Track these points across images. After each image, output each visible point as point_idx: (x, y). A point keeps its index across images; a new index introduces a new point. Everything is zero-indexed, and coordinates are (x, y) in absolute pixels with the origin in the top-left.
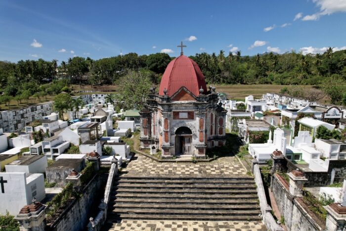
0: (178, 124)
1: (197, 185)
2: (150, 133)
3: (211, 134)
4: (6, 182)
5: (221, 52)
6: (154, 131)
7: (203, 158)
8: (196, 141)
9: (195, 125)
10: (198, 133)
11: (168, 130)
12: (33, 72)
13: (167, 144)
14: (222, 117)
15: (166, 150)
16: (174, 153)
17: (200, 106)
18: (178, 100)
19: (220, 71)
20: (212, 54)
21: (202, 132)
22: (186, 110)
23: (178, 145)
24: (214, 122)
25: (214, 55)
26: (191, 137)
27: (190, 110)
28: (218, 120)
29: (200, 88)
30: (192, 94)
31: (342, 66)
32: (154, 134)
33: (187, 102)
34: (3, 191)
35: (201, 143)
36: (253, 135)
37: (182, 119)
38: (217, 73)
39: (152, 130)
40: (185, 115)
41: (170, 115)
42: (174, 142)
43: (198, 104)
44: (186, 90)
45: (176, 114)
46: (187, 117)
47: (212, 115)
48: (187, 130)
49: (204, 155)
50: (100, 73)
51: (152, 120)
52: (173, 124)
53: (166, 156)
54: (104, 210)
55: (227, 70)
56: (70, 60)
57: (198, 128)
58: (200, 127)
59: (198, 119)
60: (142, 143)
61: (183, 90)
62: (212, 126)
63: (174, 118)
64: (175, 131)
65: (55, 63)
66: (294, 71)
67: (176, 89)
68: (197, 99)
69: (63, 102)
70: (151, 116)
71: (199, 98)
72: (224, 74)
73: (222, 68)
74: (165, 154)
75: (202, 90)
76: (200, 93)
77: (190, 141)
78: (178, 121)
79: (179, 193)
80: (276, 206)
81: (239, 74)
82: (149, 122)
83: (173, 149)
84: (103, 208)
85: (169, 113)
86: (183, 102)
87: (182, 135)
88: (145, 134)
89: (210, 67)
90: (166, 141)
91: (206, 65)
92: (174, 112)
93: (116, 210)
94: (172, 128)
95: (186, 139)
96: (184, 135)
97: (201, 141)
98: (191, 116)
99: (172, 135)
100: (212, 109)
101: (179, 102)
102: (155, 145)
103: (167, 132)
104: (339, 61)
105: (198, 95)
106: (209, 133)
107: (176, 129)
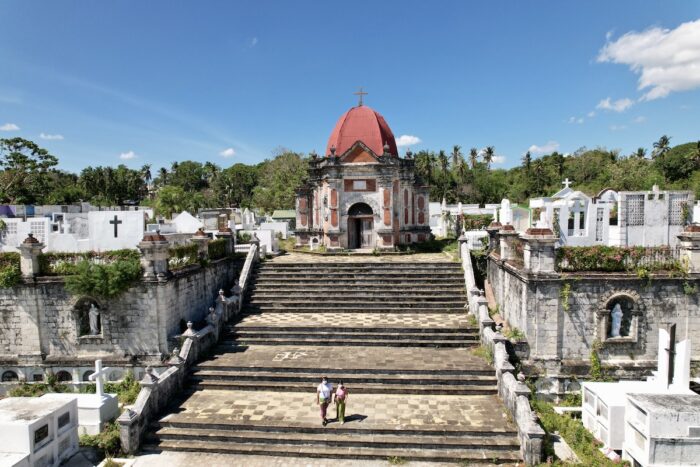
0: (351, 198)
1: (375, 272)
2: (311, 222)
3: (406, 222)
4: (120, 222)
5: (456, 149)
6: (317, 219)
7: (390, 250)
8: (379, 225)
9: (376, 199)
10: (382, 212)
11: (337, 207)
12: (108, 187)
13: (336, 229)
14: (422, 195)
15: (333, 237)
16: (346, 244)
17: (384, 171)
18: (351, 162)
19: (454, 184)
20: (439, 153)
21: (388, 209)
22: (363, 178)
23: (353, 233)
24: (410, 204)
25: (442, 154)
26: (372, 219)
27: (369, 177)
28: (416, 201)
29: (384, 144)
30: (371, 153)
31: (690, 171)
32: (317, 223)
33: (364, 164)
34: (116, 235)
35: (386, 228)
36: (470, 220)
37: (359, 190)
38: (450, 189)
39: (314, 217)
40: (362, 185)
41: (340, 185)
42: (345, 226)
43: (380, 166)
44: (362, 146)
45: (349, 184)
46: (365, 188)
47: (406, 192)
48: (365, 208)
49: (392, 246)
50: (230, 188)
51: (314, 202)
52: (345, 198)
53: (333, 248)
54: (237, 295)
55: (469, 182)
56: (176, 166)
57: (381, 204)
58: (385, 203)
59: (381, 190)
60: (298, 238)
61: (358, 146)
62: (406, 210)
63: (346, 190)
64: (347, 209)
65: (147, 171)
66: (598, 182)
67: (348, 144)
68: (379, 158)
69: (174, 195)
70: (312, 196)
71: (383, 157)
72: (462, 190)
73: (459, 179)
74: (332, 245)
75: (387, 146)
76: (384, 150)
77: (370, 227)
78: (352, 193)
79: (348, 281)
80: (492, 297)
81: (490, 190)
82: (310, 204)
83: (345, 238)
84: (237, 292)
85: (338, 181)
86: (359, 164)
87: (358, 216)
88: (303, 223)
89: (436, 178)
90: (334, 224)
91: (427, 172)
92: (346, 181)
93: (255, 302)
94: (342, 205)
95: (365, 223)
96: (361, 216)
97: (387, 224)
98: (371, 186)
99: (342, 215)
100: (406, 183)
101: (353, 164)
102: (317, 237)
103: (335, 210)
104: (684, 163)
105: (381, 153)
106: (401, 219)
107: (348, 206)
